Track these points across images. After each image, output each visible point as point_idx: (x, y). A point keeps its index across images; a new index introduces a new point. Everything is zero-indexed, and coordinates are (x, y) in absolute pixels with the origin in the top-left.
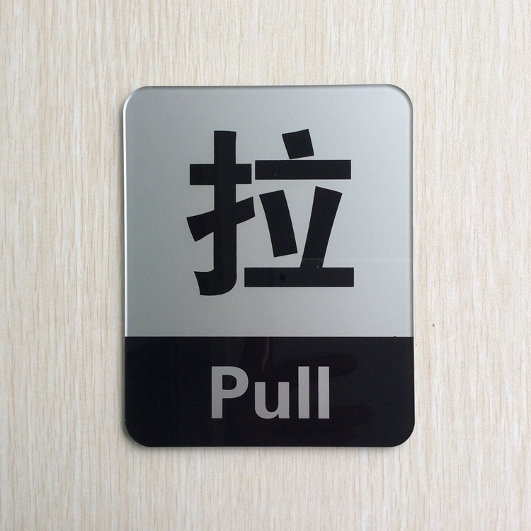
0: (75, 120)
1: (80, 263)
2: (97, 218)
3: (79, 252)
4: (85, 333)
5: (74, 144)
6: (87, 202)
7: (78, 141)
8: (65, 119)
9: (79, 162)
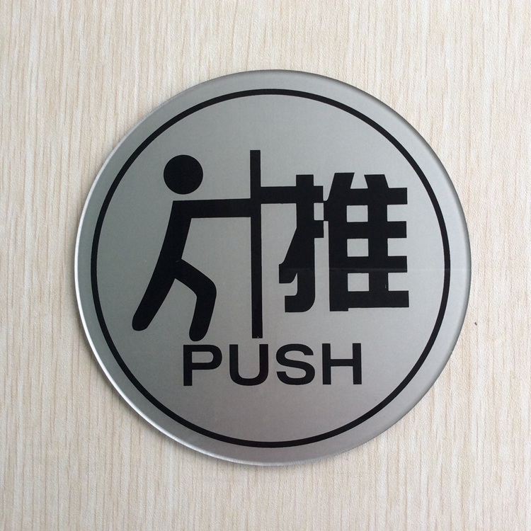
0: (31, 54)
1: (29, 233)
2: (53, 175)
3: (29, 217)
4: (32, 319)
5: (28, 83)
6: (41, 155)
7: (33, 79)
8: (19, 52)
9: (34, 106)
